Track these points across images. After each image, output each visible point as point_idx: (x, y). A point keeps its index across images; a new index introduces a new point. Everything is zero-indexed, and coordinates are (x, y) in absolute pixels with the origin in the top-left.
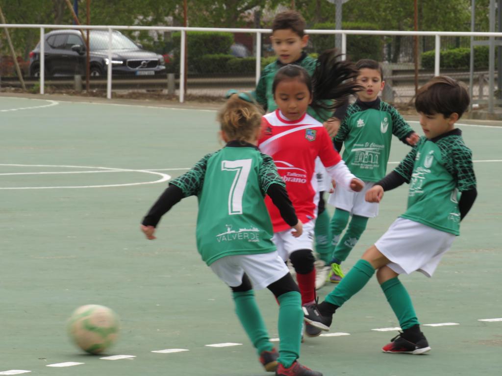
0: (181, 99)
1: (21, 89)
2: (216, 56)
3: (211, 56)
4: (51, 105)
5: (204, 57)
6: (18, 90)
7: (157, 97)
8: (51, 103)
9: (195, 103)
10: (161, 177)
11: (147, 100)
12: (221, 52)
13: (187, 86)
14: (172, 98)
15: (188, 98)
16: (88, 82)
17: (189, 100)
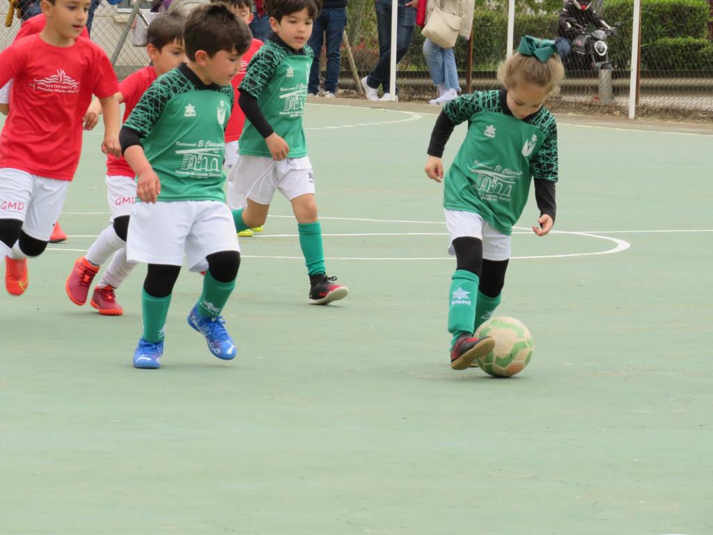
0: (632, 114)
1: (355, 92)
2: (681, 40)
3: (670, 41)
4: (411, 119)
5: (660, 41)
6: (349, 93)
7: (587, 108)
8: (411, 116)
9: (655, 121)
10: (615, 245)
11: (571, 114)
12: (688, 33)
13: (642, 90)
14: (612, 111)
15: (643, 111)
16: (468, 81)
17: (643, 115)
